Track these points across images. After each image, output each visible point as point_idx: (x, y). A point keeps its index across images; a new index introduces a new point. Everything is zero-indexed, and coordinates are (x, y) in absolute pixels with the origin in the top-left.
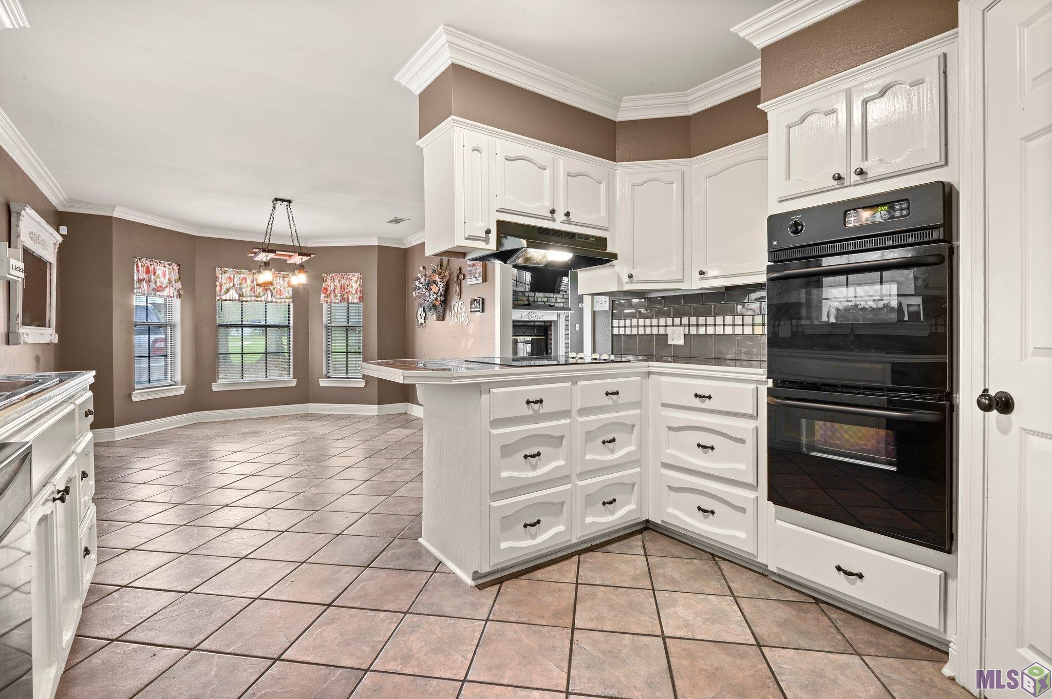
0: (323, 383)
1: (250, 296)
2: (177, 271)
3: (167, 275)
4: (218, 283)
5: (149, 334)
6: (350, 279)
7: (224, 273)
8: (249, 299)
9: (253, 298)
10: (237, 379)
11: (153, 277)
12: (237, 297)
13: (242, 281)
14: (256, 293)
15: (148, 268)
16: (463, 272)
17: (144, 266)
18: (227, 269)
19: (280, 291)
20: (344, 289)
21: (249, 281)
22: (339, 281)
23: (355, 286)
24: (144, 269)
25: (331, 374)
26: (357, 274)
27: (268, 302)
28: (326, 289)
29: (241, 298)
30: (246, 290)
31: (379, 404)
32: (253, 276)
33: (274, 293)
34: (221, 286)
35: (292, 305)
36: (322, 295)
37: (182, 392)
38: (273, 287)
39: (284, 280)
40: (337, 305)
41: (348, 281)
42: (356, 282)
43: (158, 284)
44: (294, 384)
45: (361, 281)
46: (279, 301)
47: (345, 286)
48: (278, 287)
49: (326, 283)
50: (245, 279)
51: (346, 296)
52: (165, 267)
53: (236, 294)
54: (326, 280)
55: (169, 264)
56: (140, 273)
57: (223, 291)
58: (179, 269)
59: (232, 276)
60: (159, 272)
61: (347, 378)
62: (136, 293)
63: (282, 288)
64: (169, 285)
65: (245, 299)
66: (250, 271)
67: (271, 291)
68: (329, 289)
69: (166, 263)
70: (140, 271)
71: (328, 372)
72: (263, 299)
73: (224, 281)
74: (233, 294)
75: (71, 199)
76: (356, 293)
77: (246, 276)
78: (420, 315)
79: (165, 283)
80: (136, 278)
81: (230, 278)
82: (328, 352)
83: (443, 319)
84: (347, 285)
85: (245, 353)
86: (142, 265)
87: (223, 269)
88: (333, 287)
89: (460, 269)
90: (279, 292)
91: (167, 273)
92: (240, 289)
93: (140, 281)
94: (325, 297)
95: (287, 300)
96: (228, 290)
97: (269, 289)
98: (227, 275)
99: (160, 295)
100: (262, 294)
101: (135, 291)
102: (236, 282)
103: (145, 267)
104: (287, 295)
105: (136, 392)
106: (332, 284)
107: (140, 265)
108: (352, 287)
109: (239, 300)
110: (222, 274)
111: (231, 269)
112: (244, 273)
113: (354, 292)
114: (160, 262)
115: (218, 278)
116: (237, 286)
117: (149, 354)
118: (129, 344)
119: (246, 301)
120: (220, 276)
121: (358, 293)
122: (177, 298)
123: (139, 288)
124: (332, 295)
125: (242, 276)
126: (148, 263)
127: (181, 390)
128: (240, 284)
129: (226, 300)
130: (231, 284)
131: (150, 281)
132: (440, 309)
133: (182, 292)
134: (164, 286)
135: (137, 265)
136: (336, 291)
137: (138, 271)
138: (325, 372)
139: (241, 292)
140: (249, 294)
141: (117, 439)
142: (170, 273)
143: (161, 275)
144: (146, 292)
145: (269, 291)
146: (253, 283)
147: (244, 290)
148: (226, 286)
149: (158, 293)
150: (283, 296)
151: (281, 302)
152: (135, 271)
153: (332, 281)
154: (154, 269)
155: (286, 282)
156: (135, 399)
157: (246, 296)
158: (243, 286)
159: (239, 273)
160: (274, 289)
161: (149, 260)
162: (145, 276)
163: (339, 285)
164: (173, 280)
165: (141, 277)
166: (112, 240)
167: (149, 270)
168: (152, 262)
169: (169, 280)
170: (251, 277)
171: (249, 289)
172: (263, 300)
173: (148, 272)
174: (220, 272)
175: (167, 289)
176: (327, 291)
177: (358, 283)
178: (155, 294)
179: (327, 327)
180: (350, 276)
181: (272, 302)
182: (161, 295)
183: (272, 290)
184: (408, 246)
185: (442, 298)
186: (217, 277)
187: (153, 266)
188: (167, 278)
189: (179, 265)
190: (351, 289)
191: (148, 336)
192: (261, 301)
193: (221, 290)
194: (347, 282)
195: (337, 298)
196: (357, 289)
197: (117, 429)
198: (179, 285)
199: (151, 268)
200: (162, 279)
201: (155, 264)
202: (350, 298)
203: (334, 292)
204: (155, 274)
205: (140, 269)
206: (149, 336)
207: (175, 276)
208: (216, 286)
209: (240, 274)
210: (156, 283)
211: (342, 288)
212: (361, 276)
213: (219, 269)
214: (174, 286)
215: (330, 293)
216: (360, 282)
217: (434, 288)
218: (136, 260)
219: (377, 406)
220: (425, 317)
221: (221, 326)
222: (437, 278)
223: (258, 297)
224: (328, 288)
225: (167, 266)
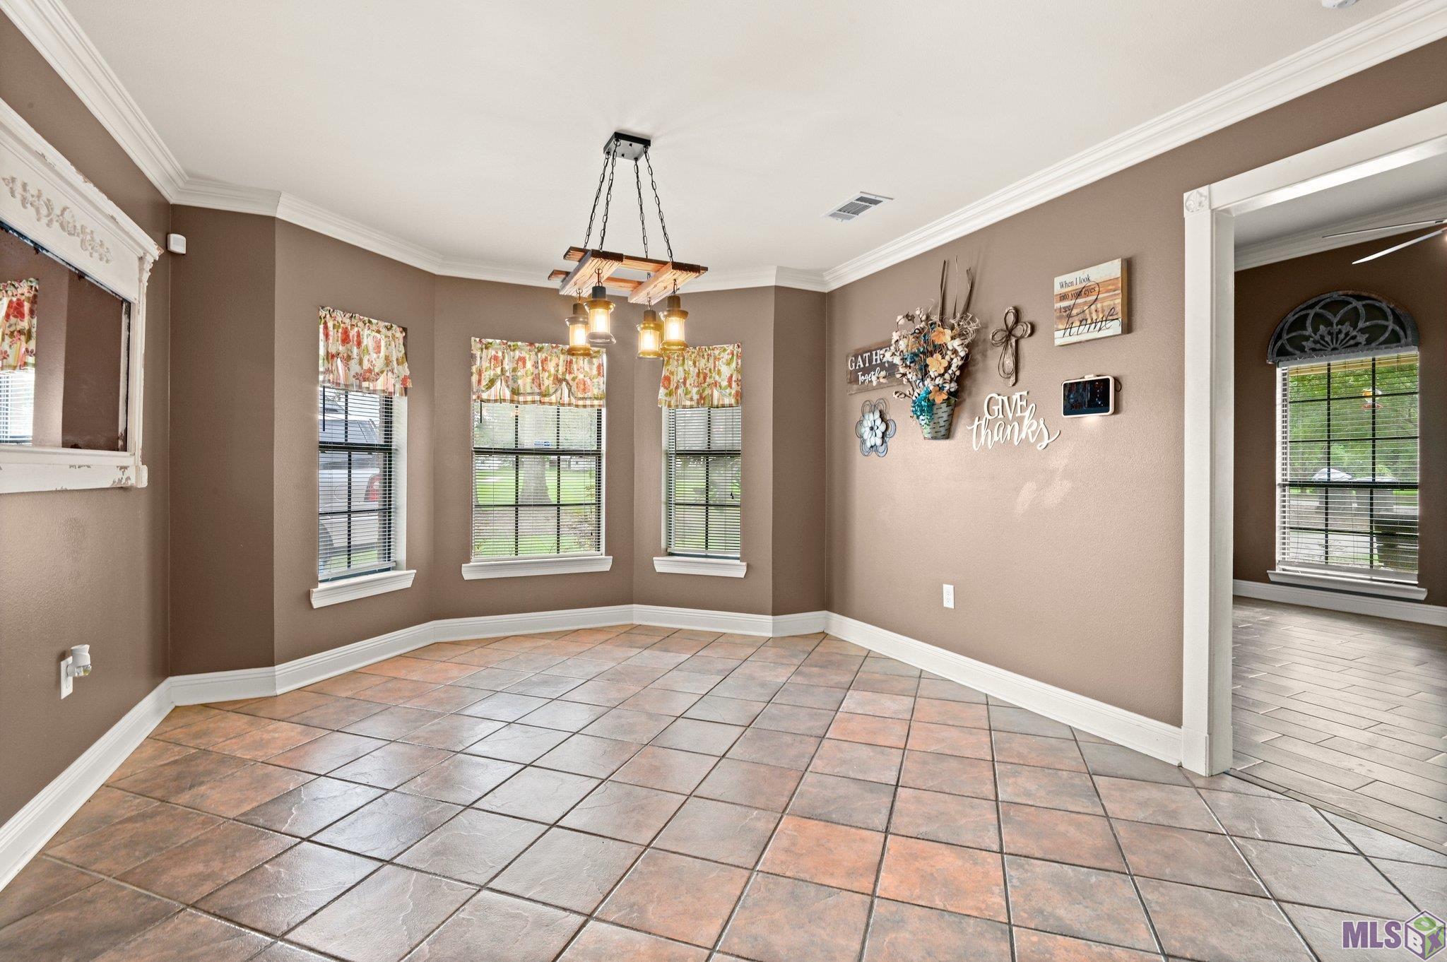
0: (662, 565)
1: (532, 394)
2: (401, 341)
3: (383, 348)
4: (474, 369)
5: (350, 468)
6: (715, 359)
7: (487, 348)
8: (529, 398)
9: (537, 398)
10: (507, 555)
11: (355, 350)
12: (508, 394)
13: (517, 364)
14: (543, 388)
15: (346, 332)
16: (1027, 316)
17: (339, 326)
18: (490, 341)
19: (584, 384)
20: (705, 378)
21: (529, 365)
22: (694, 363)
23: (726, 371)
24: (340, 334)
25: (673, 549)
26: (730, 348)
27: (563, 405)
28: (668, 379)
29: (516, 397)
30: (525, 383)
31: (774, 614)
32: (536, 354)
33: (574, 389)
34: (480, 373)
35: (604, 411)
36: (662, 391)
37: (408, 584)
38: (572, 376)
39: (591, 363)
40: (688, 412)
41: (711, 360)
42: (728, 364)
43: (366, 365)
44: (607, 567)
45: (739, 361)
46: (581, 403)
47: (707, 371)
48: (581, 376)
49: (669, 367)
50: (523, 360)
51: (707, 392)
52: (378, 332)
53: (506, 389)
54: (668, 362)
55: (386, 327)
56: (331, 341)
57: (484, 383)
58: (405, 338)
59: (500, 354)
60: (368, 341)
61: (706, 556)
62: (324, 381)
63: (587, 379)
64: (386, 369)
65: (521, 399)
66: (531, 344)
67: (568, 383)
68: (674, 379)
69: (382, 324)
70: (331, 338)
71: (669, 545)
72: (553, 399)
73: (485, 364)
74: (501, 389)
75: (191, 175)
76: (730, 385)
77: (524, 354)
78: (872, 429)
79: (379, 364)
80: (322, 352)
81: (496, 358)
82: (668, 503)
83: (948, 435)
84: (710, 370)
85: (520, 506)
86: (334, 325)
87: (484, 341)
88: (681, 375)
89: (1017, 312)
90: (582, 387)
91: (383, 344)
92: (515, 380)
93: (330, 357)
94: (666, 395)
95: (596, 402)
96: (492, 382)
97: (565, 380)
98: (492, 352)
99: (368, 388)
100: (551, 391)
101: (321, 378)
102: (508, 366)
103: (340, 330)
104: (596, 391)
105: (322, 586)
106: (680, 369)
107: (330, 324)
108: (719, 373)
109: (512, 401)
110: (482, 349)
111: (498, 341)
112: (520, 349)
113: (725, 383)
114: (370, 322)
115: (476, 357)
116: (508, 374)
117: (349, 507)
118: (310, 489)
119: (525, 402)
120: (478, 354)
121: (734, 385)
122: (402, 395)
123: (328, 371)
124: (680, 391)
125: (517, 353)
126: (347, 321)
127: (404, 579)
128: (514, 370)
129: (488, 401)
130: (498, 371)
131: (349, 358)
132: (943, 412)
133: (409, 385)
134: (377, 370)
135: (325, 323)
136: (688, 382)
137: (327, 335)
138: (663, 545)
139: (515, 386)
140: (529, 390)
141: (279, 692)
142: (388, 345)
143: (371, 348)
144: (342, 381)
145: (564, 383)
146: (537, 368)
147: (520, 382)
148: (488, 373)
149: (365, 384)
150: (589, 394)
151: (585, 406)
152: (322, 336)
153: (680, 362)
154: (358, 335)
155: (595, 367)
156: (317, 603)
157: (524, 394)
158: (519, 374)
159: (512, 348)
160: (574, 379)
161: (348, 315)
162: (341, 348)
163: (693, 371)
164: (395, 359)
165: (333, 350)
166: (274, 266)
167: (348, 336)
168: (354, 322)
169: (387, 358)
170: (533, 357)
171: (529, 380)
172: (554, 401)
173: (346, 339)
174: (479, 346)
175: (382, 378)
176: (670, 383)
177: (734, 365)
178: (360, 387)
179: (668, 455)
180: (717, 352)
181: (570, 405)
182: (371, 388)
183: (571, 382)
184: (834, 286)
185: (953, 387)
186: (473, 357)
187: (356, 329)
188: (382, 354)
189: (405, 330)
190: (717, 378)
191: (347, 472)
192: (551, 404)
193: (479, 381)
194: (711, 365)
195: (689, 396)
196: (731, 376)
197: (280, 669)
198: (405, 370)
199: (353, 333)
200: (375, 356)
201: (360, 324)
202: (716, 394)
203: (684, 383)
204: (359, 344)
205: (331, 333)
206: (350, 472)
207: (397, 352)
208: (472, 374)
209: (514, 350)
210: (361, 363)
211: (703, 376)
212: (740, 350)
213: (478, 339)
214: (395, 371)
215: (677, 388)
216: (737, 364)
217: (936, 364)
218: (322, 313)
219: (770, 617)
220: (884, 434)
221: (480, 452)
222: (945, 337)
223: (545, 396)
224: (672, 377)
225: (384, 331)
